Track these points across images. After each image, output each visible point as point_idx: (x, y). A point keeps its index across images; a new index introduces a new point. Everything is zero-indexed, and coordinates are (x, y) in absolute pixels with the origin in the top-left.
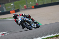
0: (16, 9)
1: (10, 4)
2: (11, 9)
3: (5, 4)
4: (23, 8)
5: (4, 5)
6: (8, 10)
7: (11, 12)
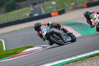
0: (60, 10)
1: (50, 2)
2: (52, 11)
3: (43, 3)
4: (70, 8)
5: (41, 4)
6: (48, 12)
7: (52, 14)
